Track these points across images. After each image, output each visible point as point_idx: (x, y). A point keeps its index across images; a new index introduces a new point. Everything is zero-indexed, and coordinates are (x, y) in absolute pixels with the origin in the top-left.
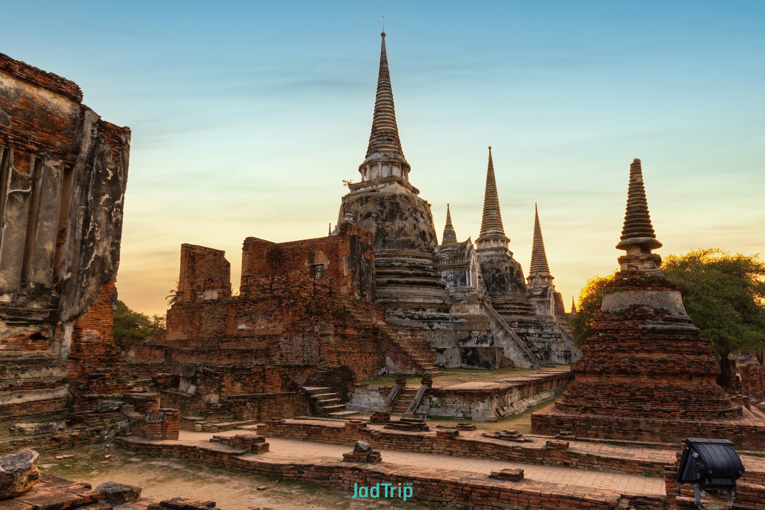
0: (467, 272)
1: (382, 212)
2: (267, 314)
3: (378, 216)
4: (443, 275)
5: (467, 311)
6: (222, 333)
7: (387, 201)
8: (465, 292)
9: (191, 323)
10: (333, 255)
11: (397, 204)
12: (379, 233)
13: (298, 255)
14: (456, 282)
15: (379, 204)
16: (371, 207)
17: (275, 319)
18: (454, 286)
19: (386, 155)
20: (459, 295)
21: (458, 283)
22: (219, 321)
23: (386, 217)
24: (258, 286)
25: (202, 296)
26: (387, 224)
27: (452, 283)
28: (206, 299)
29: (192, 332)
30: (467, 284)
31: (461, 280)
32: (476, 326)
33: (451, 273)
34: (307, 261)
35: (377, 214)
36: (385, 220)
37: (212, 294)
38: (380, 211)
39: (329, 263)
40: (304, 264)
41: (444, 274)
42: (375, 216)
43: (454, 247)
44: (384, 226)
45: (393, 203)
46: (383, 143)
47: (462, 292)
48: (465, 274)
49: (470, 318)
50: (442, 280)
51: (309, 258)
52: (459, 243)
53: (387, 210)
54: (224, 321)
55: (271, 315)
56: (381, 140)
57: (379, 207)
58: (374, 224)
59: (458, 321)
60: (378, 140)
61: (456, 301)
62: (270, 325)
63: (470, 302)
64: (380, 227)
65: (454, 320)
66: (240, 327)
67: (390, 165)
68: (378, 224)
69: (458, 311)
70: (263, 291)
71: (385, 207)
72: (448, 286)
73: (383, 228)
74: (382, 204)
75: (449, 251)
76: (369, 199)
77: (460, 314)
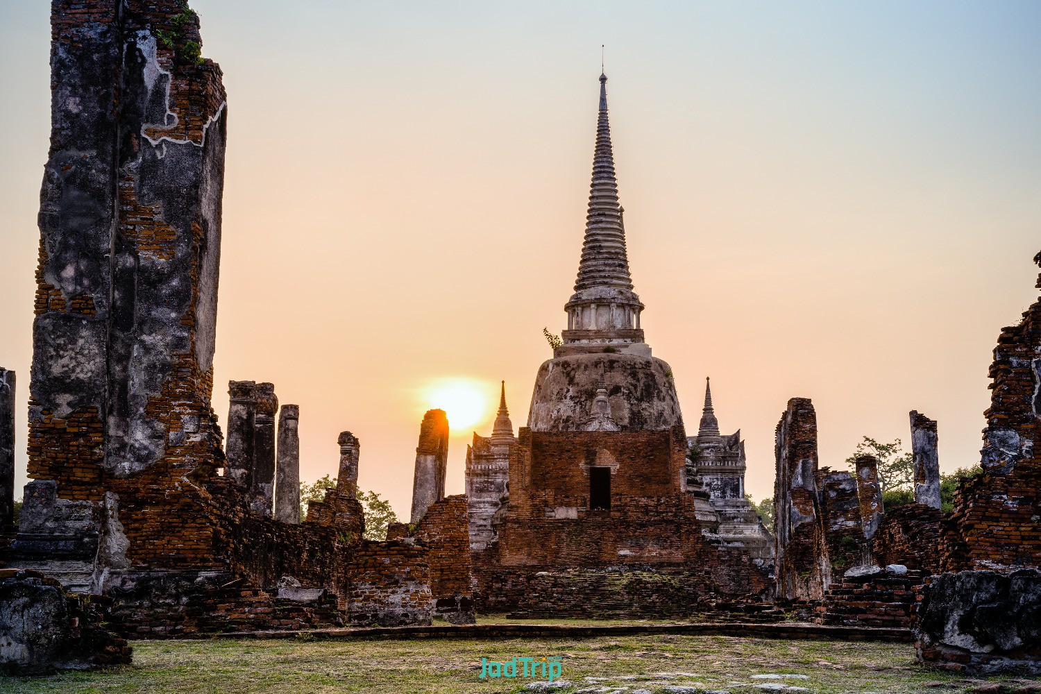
0: (740, 479)
1: (635, 387)
2: (658, 539)
3: (631, 392)
4: (705, 482)
5: (741, 532)
6: (594, 558)
7: (641, 371)
8: (738, 507)
9: (543, 545)
10: (625, 456)
11: (653, 376)
12: (634, 418)
13: (569, 451)
14: (724, 493)
15: (630, 374)
16: (619, 378)
17: (671, 547)
18: (721, 497)
19: (621, 293)
20: (730, 511)
21: (728, 494)
22: (589, 545)
23: (642, 394)
24: (637, 506)
25: (553, 514)
26: (644, 406)
27: (718, 493)
28: (558, 517)
29: (546, 557)
30: (740, 495)
31: (732, 490)
32: (758, 553)
33: (717, 479)
34: (583, 461)
35: (629, 390)
36: (640, 400)
37: (567, 512)
38: (632, 385)
39: (618, 467)
40: (578, 466)
41: (706, 479)
42: (625, 391)
43: (719, 442)
44: (640, 409)
45: (647, 374)
46: (614, 271)
47: (733, 506)
48: (739, 482)
49: (746, 541)
50: (704, 488)
51: (587, 458)
52: (723, 437)
53: (642, 381)
54: (598, 545)
55: (666, 542)
56: (609, 265)
57: (629, 379)
58: (626, 405)
59: (730, 545)
60: (605, 265)
61: (727, 519)
62: (664, 552)
63: (747, 521)
64: (635, 409)
65: (726, 544)
66: (622, 553)
67: (627, 309)
68: (632, 405)
69: (728, 532)
70: (647, 512)
71: (638, 380)
72: (712, 497)
73: (639, 412)
74: (634, 375)
75: (714, 447)
76: (615, 365)
77: (731, 535)
